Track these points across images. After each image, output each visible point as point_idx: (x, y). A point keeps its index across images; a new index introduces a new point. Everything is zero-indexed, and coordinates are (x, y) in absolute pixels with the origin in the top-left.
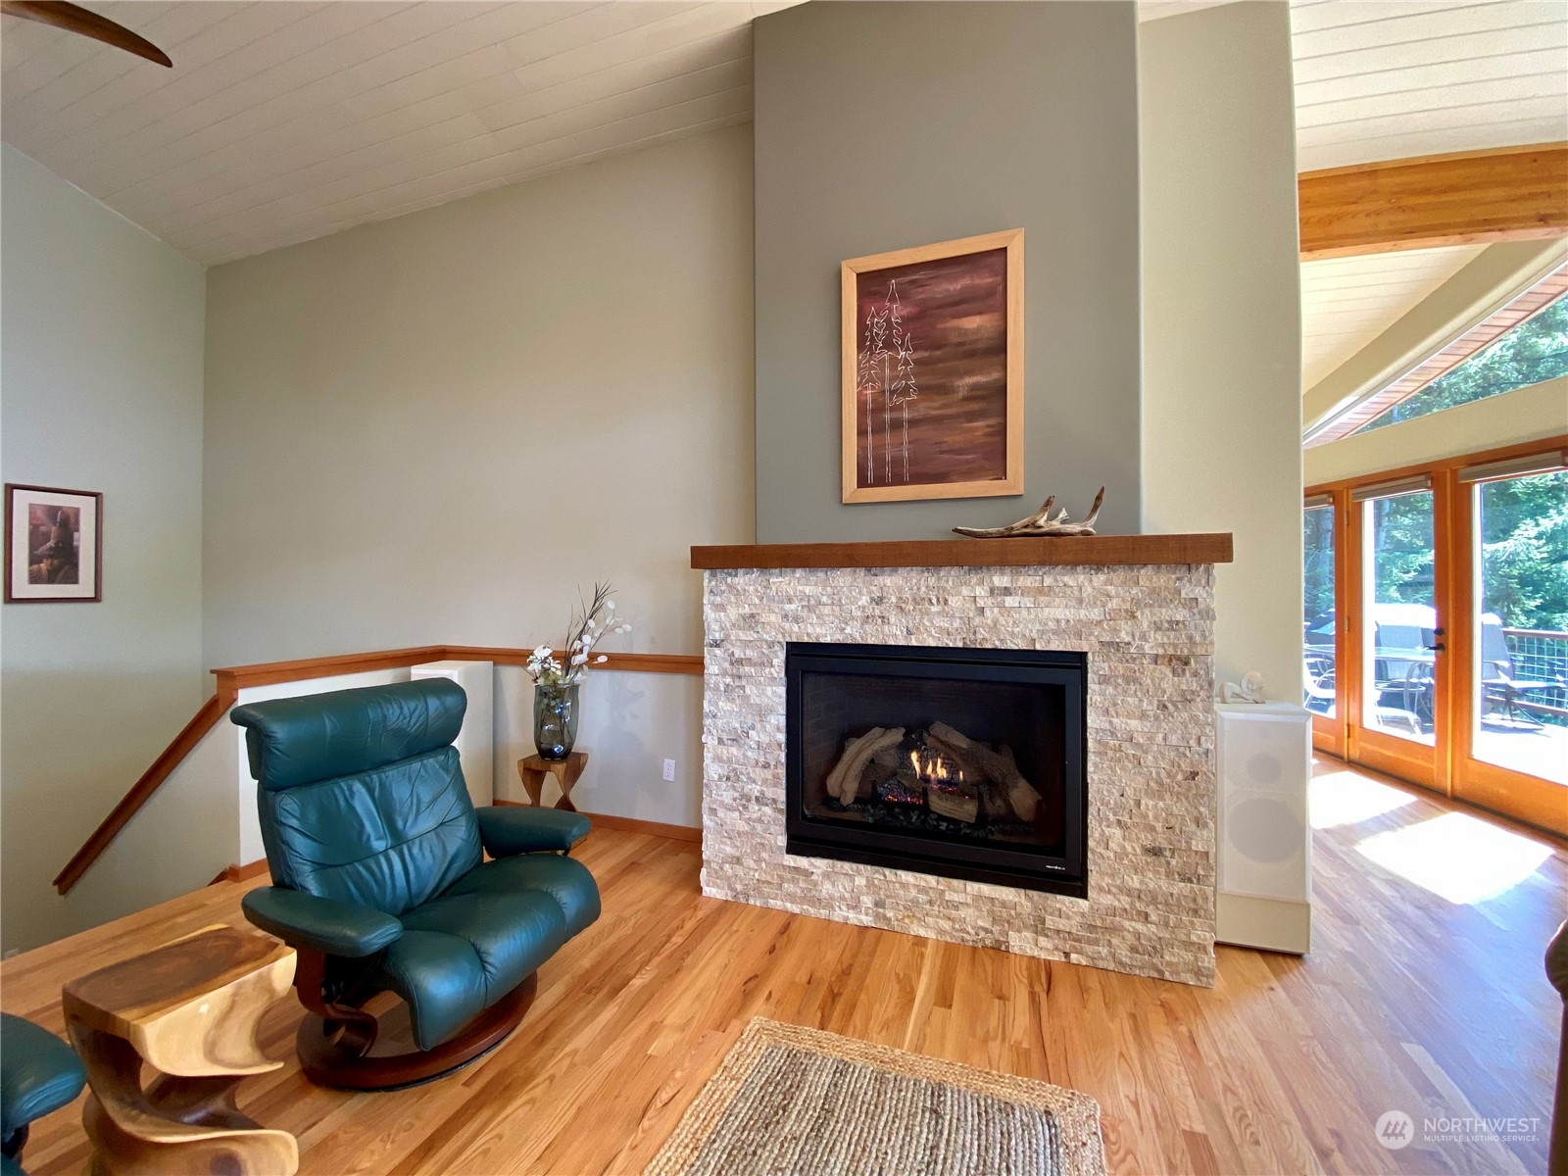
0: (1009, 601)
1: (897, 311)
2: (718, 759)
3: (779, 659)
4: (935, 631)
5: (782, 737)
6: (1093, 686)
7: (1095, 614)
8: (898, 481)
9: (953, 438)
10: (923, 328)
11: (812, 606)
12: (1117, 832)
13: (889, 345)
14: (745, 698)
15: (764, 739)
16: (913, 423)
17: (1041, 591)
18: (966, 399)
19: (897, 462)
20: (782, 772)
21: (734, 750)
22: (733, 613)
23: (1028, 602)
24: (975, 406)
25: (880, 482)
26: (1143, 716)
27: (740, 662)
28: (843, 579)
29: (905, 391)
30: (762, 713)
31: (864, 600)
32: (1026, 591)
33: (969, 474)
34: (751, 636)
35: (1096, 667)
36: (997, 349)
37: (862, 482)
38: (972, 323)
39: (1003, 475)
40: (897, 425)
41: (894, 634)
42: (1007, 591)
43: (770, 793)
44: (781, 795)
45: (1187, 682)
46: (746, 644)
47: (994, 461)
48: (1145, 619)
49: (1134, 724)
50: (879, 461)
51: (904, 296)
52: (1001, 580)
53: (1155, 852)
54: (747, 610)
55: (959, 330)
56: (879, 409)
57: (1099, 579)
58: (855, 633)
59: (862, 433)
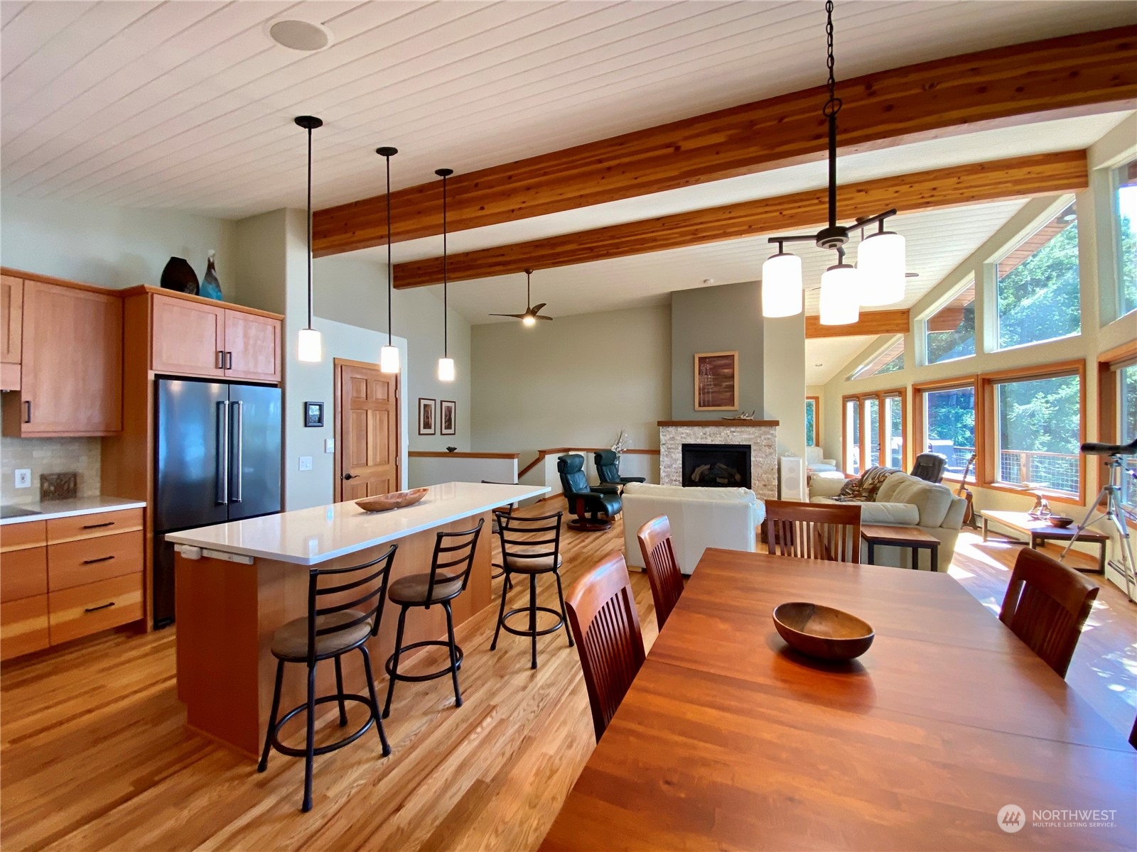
0: (735, 434)
1: (708, 366)
2: (664, 471)
3: (680, 448)
4: (718, 440)
5: (681, 466)
6: (752, 452)
7: (753, 436)
8: (709, 406)
9: (722, 396)
10: (715, 371)
11: (688, 435)
12: (757, 482)
13: (706, 374)
14: (672, 457)
15: (676, 466)
16: (712, 392)
17: (742, 432)
18: (725, 388)
19: (709, 401)
20: (681, 473)
21: (668, 469)
22: (668, 437)
23: (739, 434)
24: (727, 390)
25: (704, 406)
26: (763, 458)
27: (670, 448)
28: (696, 429)
29: (710, 385)
30: (676, 460)
31: (701, 434)
32: (738, 432)
33: (726, 405)
34: (673, 442)
35: (753, 448)
36: (732, 377)
37: (700, 406)
38: (726, 371)
39: (733, 405)
40: (708, 393)
41: (709, 441)
42: (734, 432)
43: (678, 479)
44: (681, 479)
45: (772, 450)
46: (672, 444)
47: (731, 402)
48: (763, 437)
49: (761, 459)
50: (704, 402)
51: (710, 363)
52: (733, 429)
53: (765, 485)
54: (672, 436)
55: (724, 373)
56: (704, 389)
57: (754, 429)
58: (699, 441)
59: (700, 394)
